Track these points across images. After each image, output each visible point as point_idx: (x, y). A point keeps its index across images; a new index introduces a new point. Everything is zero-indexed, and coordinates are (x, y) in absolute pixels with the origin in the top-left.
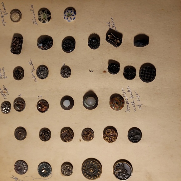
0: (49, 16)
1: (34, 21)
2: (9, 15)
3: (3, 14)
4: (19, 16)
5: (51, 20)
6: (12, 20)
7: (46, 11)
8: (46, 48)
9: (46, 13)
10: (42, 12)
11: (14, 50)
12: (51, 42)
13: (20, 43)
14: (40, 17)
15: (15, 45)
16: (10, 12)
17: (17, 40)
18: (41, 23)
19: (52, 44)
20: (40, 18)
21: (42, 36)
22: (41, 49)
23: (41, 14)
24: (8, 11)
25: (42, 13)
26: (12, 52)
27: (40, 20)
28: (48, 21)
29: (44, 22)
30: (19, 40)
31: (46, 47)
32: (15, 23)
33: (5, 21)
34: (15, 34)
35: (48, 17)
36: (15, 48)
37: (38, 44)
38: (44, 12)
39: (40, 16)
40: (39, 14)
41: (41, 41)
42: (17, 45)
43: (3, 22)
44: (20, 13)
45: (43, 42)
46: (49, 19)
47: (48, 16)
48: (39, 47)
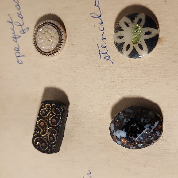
0: (154, 32)
1: (103, 50)
2: (30, 34)
3: (18, 30)
4: (57, 36)
5: (158, 46)
6: (38, 49)
7: (142, 16)
9: (143, 23)
10: (128, 21)
11: (42, 141)
12: (156, 123)
13: (57, 120)
14: (121, 37)
15: (45, 126)
16: (35, 23)
17: (49, 109)
18: (124, 56)
19: (161, 130)
20: (120, 41)
22: (122, 145)
23: (123, 26)
24: (31, 23)
25: (127, 25)
26: (35, 146)
27: (120, 47)
29: (134, 54)
30: (55, 111)
32: (45, 57)
33: (22, 52)
34: (48, 91)
35: (148, 37)
36: (43, 133)
37: (113, 129)
38: (136, 20)
39: (120, 33)
40: (118, 28)
42: (49, 126)
43: (18, 55)
44: (59, 26)
46: (152, 43)
47: (147, 33)
48: (115, 139)
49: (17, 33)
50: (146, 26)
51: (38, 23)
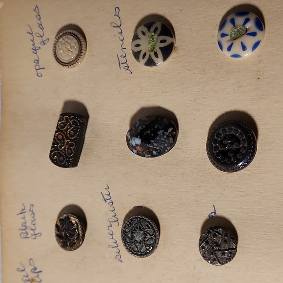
0: (169, 40)
1: (123, 60)
2: (50, 46)
3: (38, 41)
4: (77, 47)
5: (173, 55)
6: (57, 59)
7: (158, 25)
8: (155, 153)
9: (158, 32)
10: (145, 29)
11: (60, 155)
12: (170, 130)
13: (75, 132)
14: (138, 45)
15: (63, 139)
16: (55, 33)
17: (67, 122)
18: (141, 64)
19: (175, 137)
20: (137, 49)
21: (143, 110)
22: (138, 154)
23: (140, 35)
24: (51, 34)
25: (144, 34)
26: (53, 161)
27: (137, 55)
28: (165, 58)
29: (150, 63)
30: (74, 123)
31: (154, 149)
32: (65, 68)
33: (41, 65)
34: (67, 104)
35: (163, 45)
36: (61, 147)
37: (129, 137)
38: (152, 29)
39: (137, 42)
40: (136, 37)
41: (137, 129)
42: (67, 138)
43: (37, 67)
44: (79, 36)
45: (143, 131)
46: (167, 51)
47: (163, 41)
48: (132, 148)
49: (37, 45)
50: (161, 34)
51: (58, 33)
